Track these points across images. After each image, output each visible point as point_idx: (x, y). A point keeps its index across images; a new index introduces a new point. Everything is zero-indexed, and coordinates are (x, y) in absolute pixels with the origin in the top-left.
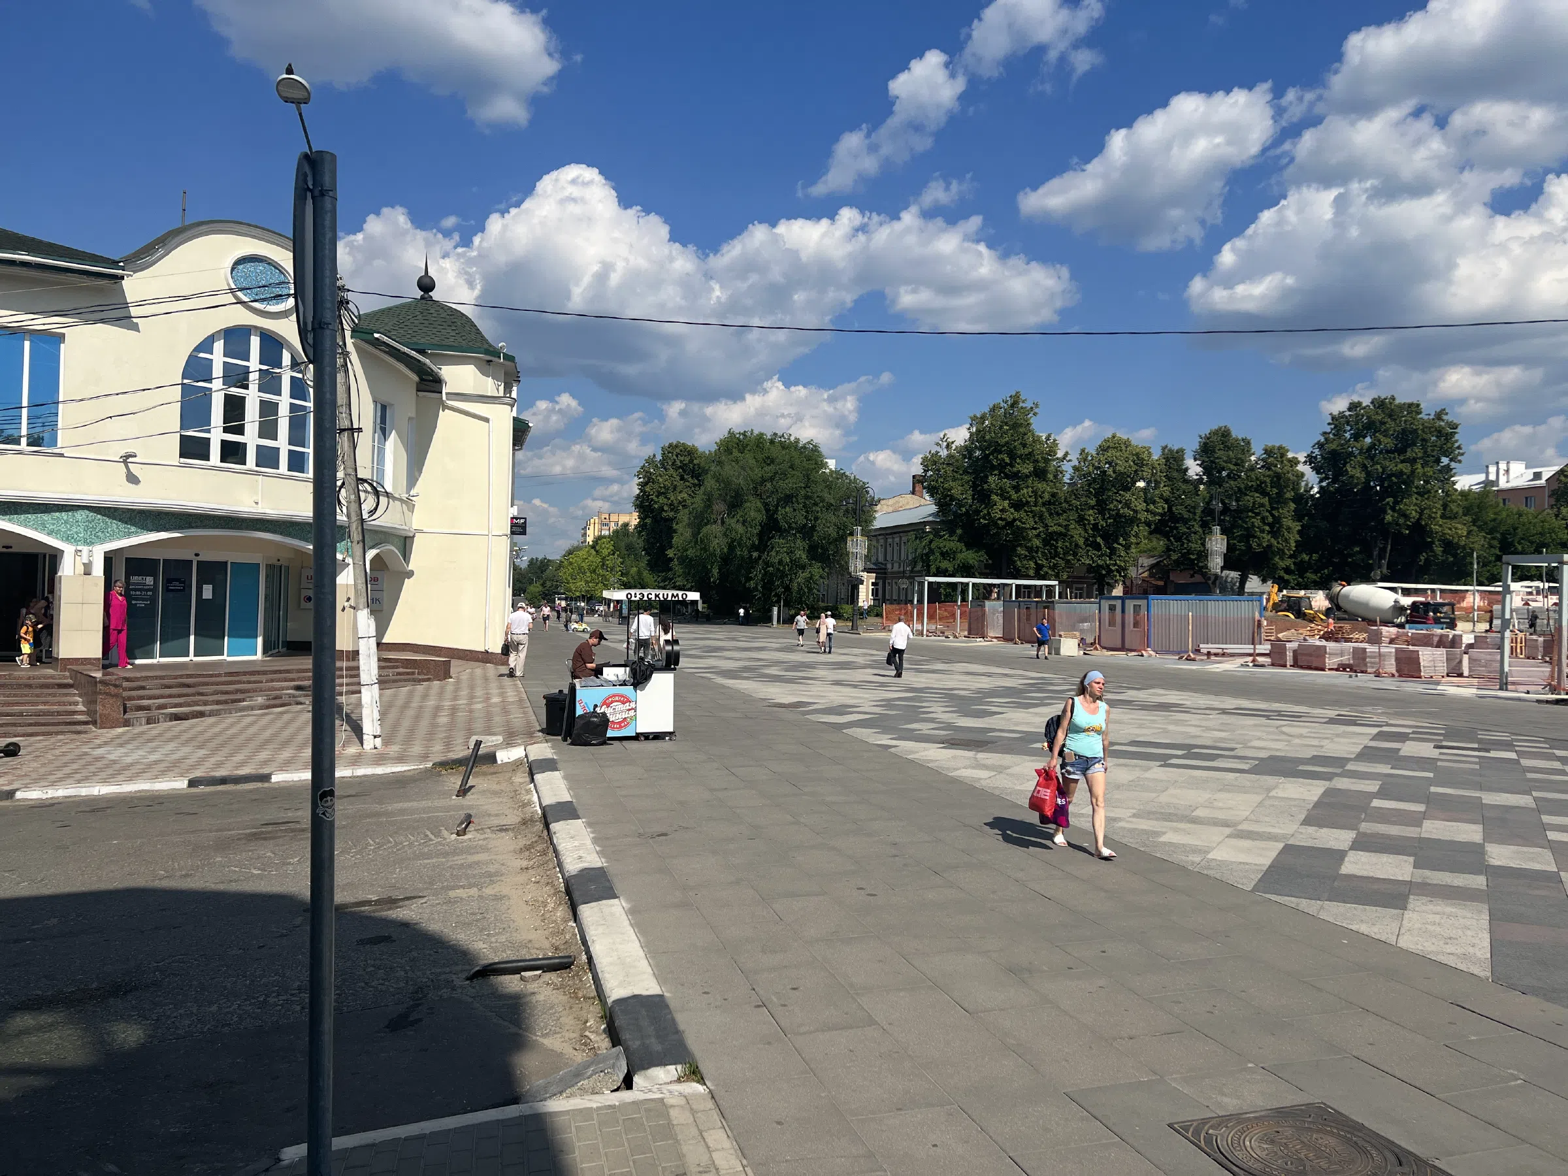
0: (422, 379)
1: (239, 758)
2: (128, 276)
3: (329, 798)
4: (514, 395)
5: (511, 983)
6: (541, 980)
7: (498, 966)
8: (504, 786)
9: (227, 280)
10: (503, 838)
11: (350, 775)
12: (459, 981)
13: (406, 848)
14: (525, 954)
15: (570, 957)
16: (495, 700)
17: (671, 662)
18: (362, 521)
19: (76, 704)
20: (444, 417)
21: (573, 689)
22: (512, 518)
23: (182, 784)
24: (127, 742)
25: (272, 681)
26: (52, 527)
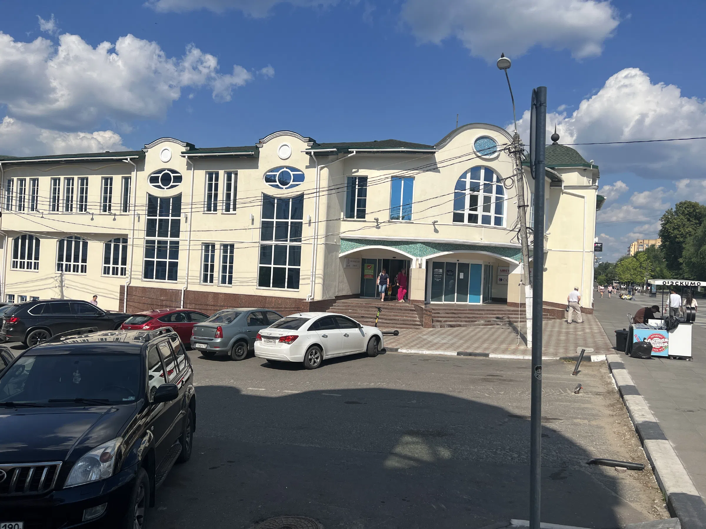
0: (552, 181)
1: (476, 345)
2: (437, 151)
3: (539, 370)
4: (597, 184)
5: (610, 471)
6: (626, 473)
7: (602, 461)
8: (595, 373)
9: (472, 147)
10: (598, 398)
11: (522, 358)
12: (583, 463)
13: (551, 396)
14: (615, 458)
15: (642, 465)
16: (587, 331)
17: (690, 319)
18: (528, 246)
19: (416, 317)
20: (563, 197)
21: (631, 329)
22: (595, 243)
23: (455, 354)
24: (434, 334)
25: (487, 314)
26: (409, 250)
